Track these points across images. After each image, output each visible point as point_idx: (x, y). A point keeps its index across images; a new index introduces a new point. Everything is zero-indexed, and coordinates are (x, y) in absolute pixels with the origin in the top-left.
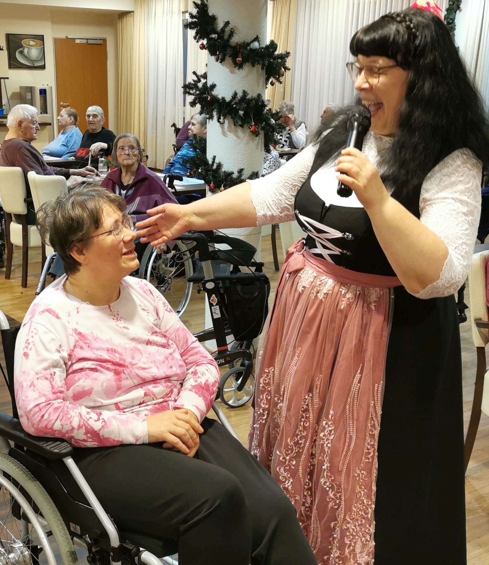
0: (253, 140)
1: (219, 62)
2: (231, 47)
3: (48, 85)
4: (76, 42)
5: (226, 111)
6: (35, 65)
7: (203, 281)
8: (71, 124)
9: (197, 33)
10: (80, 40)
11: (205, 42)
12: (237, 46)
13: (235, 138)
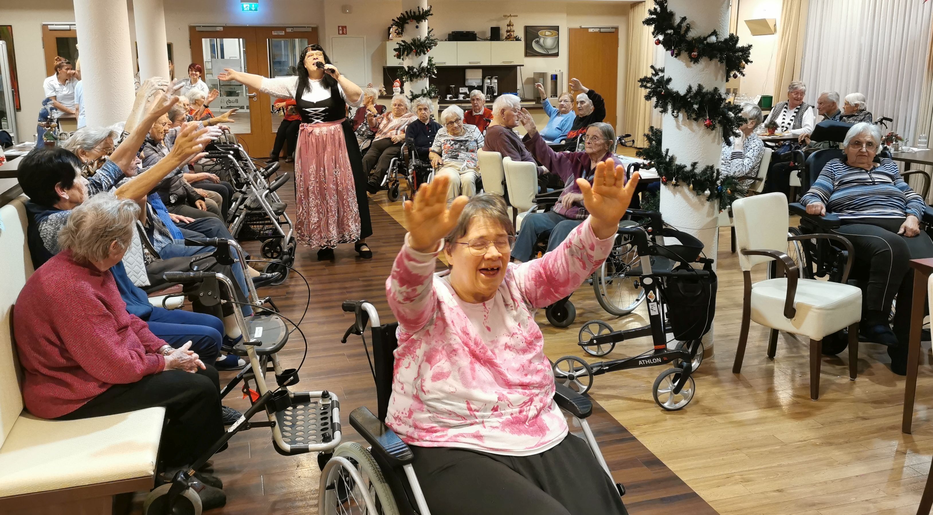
0: (709, 134)
1: (674, 56)
2: (687, 41)
3: (559, 71)
4: (589, 31)
5: (680, 104)
6: (550, 53)
7: (641, 276)
9: (655, 29)
10: (594, 29)
11: (661, 37)
12: (692, 41)
13: (689, 131)
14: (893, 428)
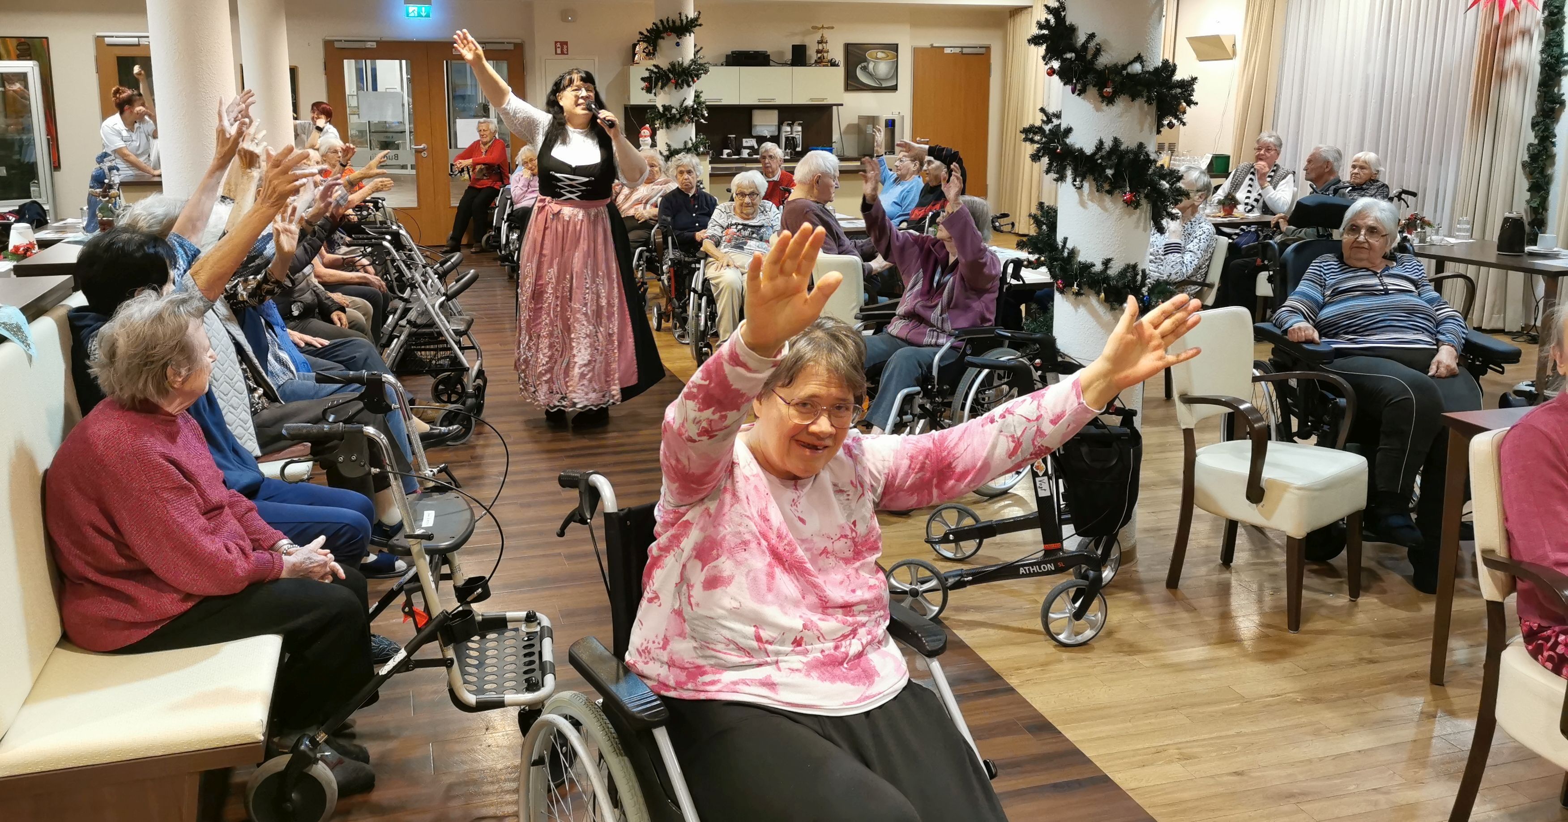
0: (1130, 215)
1: (1077, 92)
2: (1097, 71)
3: (898, 114)
4: (945, 52)
5: (1085, 168)
6: (883, 86)
10: (952, 49)
11: (1056, 64)
12: (1105, 70)
13: (1099, 210)
14: (1415, 676)
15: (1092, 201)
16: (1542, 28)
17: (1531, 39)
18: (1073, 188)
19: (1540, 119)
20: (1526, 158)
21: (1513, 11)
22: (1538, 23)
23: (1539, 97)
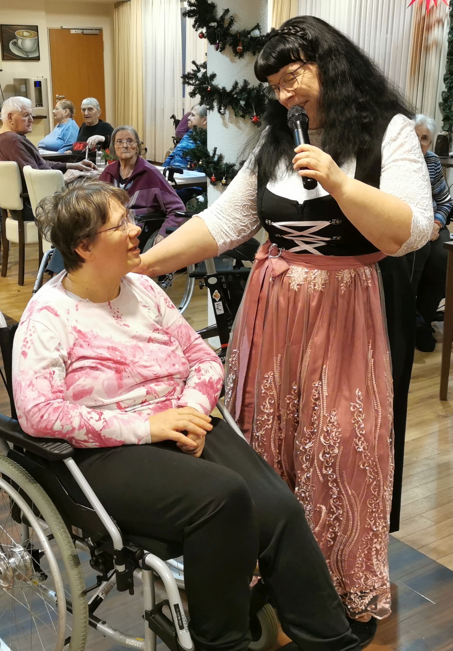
1: (219, 50)
2: (231, 35)
3: (42, 77)
4: (71, 33)
6: (30, 57)
7: (205, 277)
8: (67, 117)
9: (196, 22)
10: (76, 30)
11: (204, 30)
12: (237, 34)
13: (236, 129)
15: (231, 123)
16: (449, 18)
17: (443, 26)
18: (219, 115)
19: (449, 76)
20: (441, 100)
21: (433, 7)
22: (447, 16)
23: (447, 62)
